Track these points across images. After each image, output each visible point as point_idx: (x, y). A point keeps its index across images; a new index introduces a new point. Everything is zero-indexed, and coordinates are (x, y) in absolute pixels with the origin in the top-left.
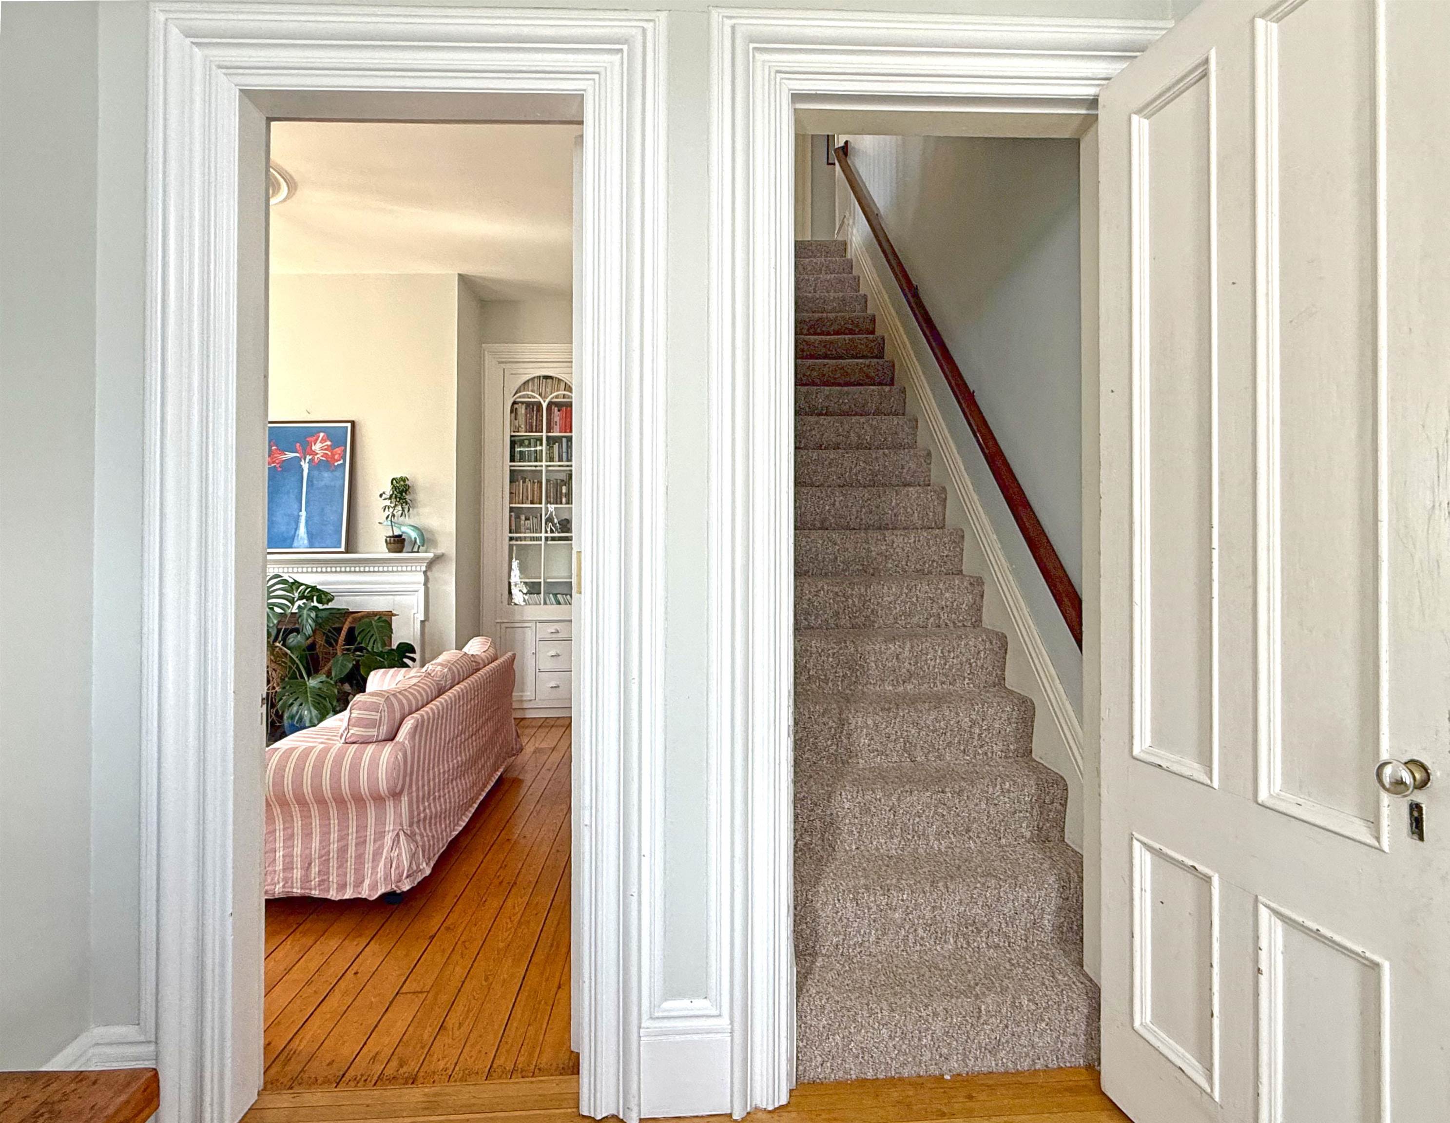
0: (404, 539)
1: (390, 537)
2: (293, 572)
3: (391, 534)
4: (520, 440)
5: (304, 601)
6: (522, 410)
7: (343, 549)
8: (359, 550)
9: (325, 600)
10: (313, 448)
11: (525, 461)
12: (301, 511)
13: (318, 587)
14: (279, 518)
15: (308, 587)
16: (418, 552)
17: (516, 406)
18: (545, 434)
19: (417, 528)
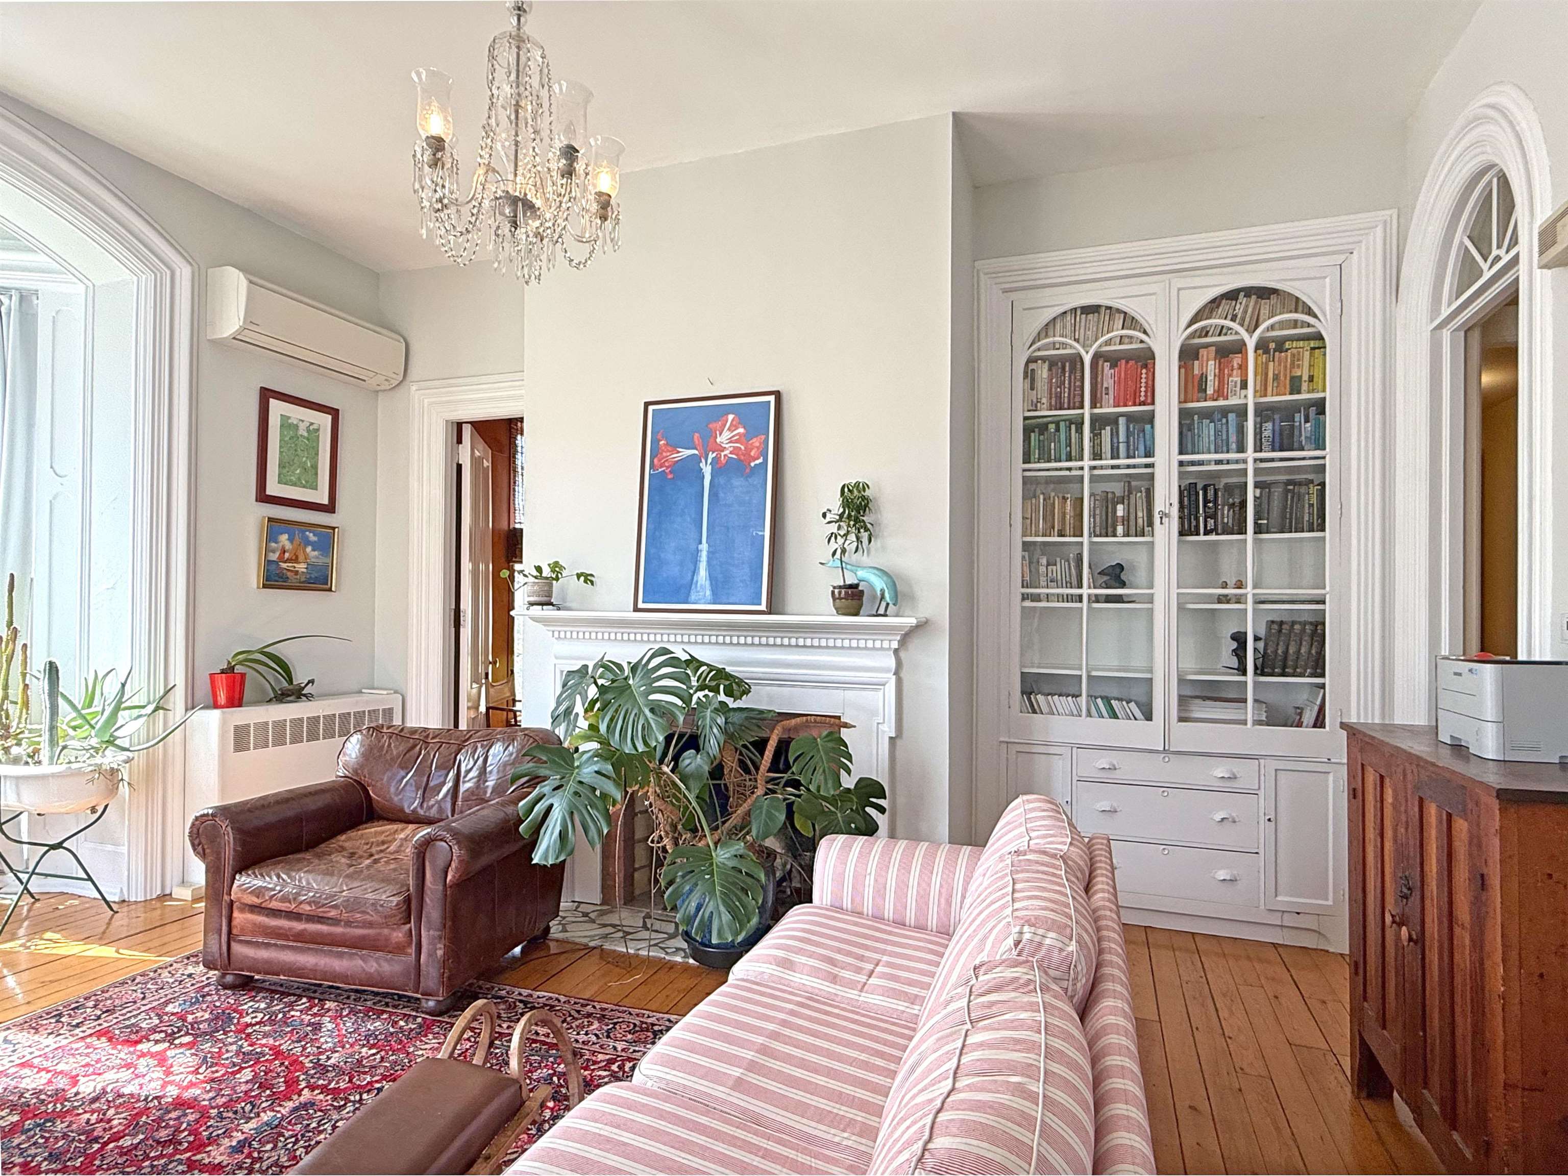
0: (862, 592)
1: (840, 587)
2: (689, 642)
3: (842, 583)
4: (1038, 426)
5: (706, 692)
6: (1043, 372)
7: (763, 607)
8: (789, 609)
9: (736, 693)
10: (718, 440)
11: (1049, 461)
12: (700, 543)
13: (728, 669)
14: (670, 555)
15: (711, 668)
16: (885, 615)
17: (1032, 366)
18: (1087, 411)
19: (884, 573)
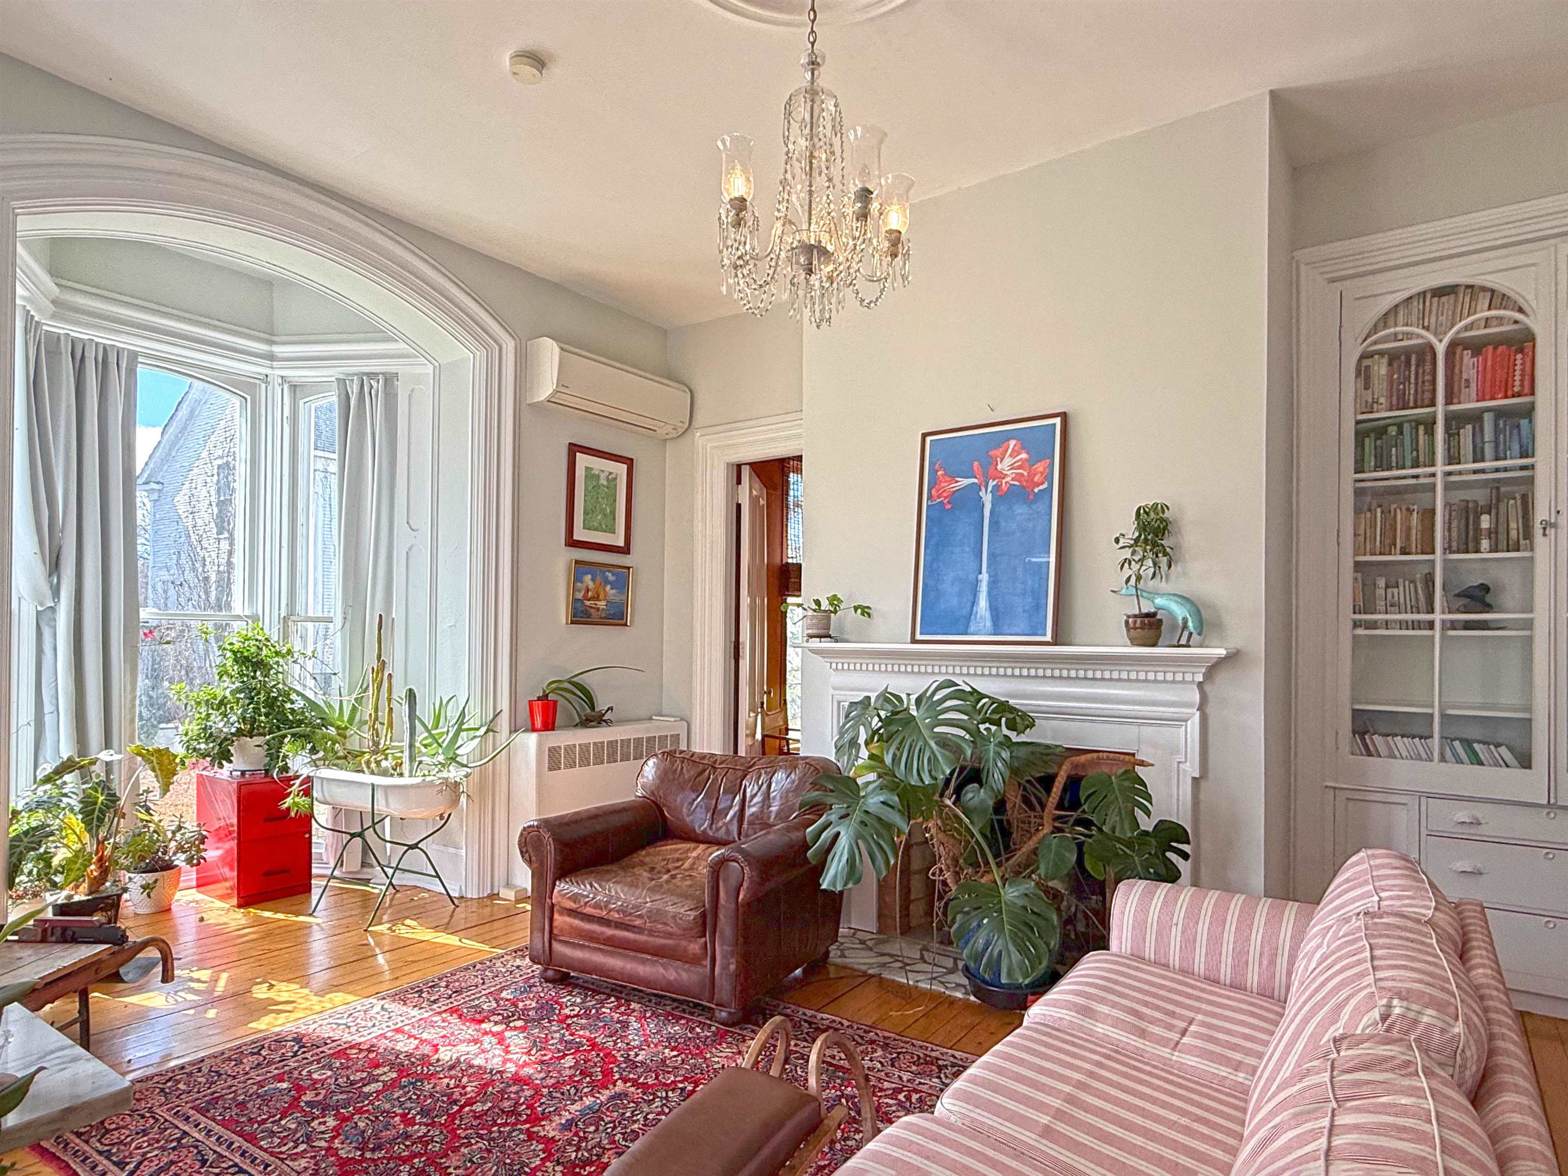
0: (1161, 621)
1: (1135, 616)
2: (968, 674)
3: (1137, 612)
4: (1373, 430)
5: (987, 725)
6: (1381, 368)
7: (1048, 638)
8: (1077, 641)
9: (1020, 727)
10: (999, 467)
11: (1390, 468)
12: (980, 573)
13: (1012, 702)
14: (949, 587)
15: (993, 700)
16: (1187, 646)
17: (1366, 362)
18: (1440, 410)
19: (1185, 599)
